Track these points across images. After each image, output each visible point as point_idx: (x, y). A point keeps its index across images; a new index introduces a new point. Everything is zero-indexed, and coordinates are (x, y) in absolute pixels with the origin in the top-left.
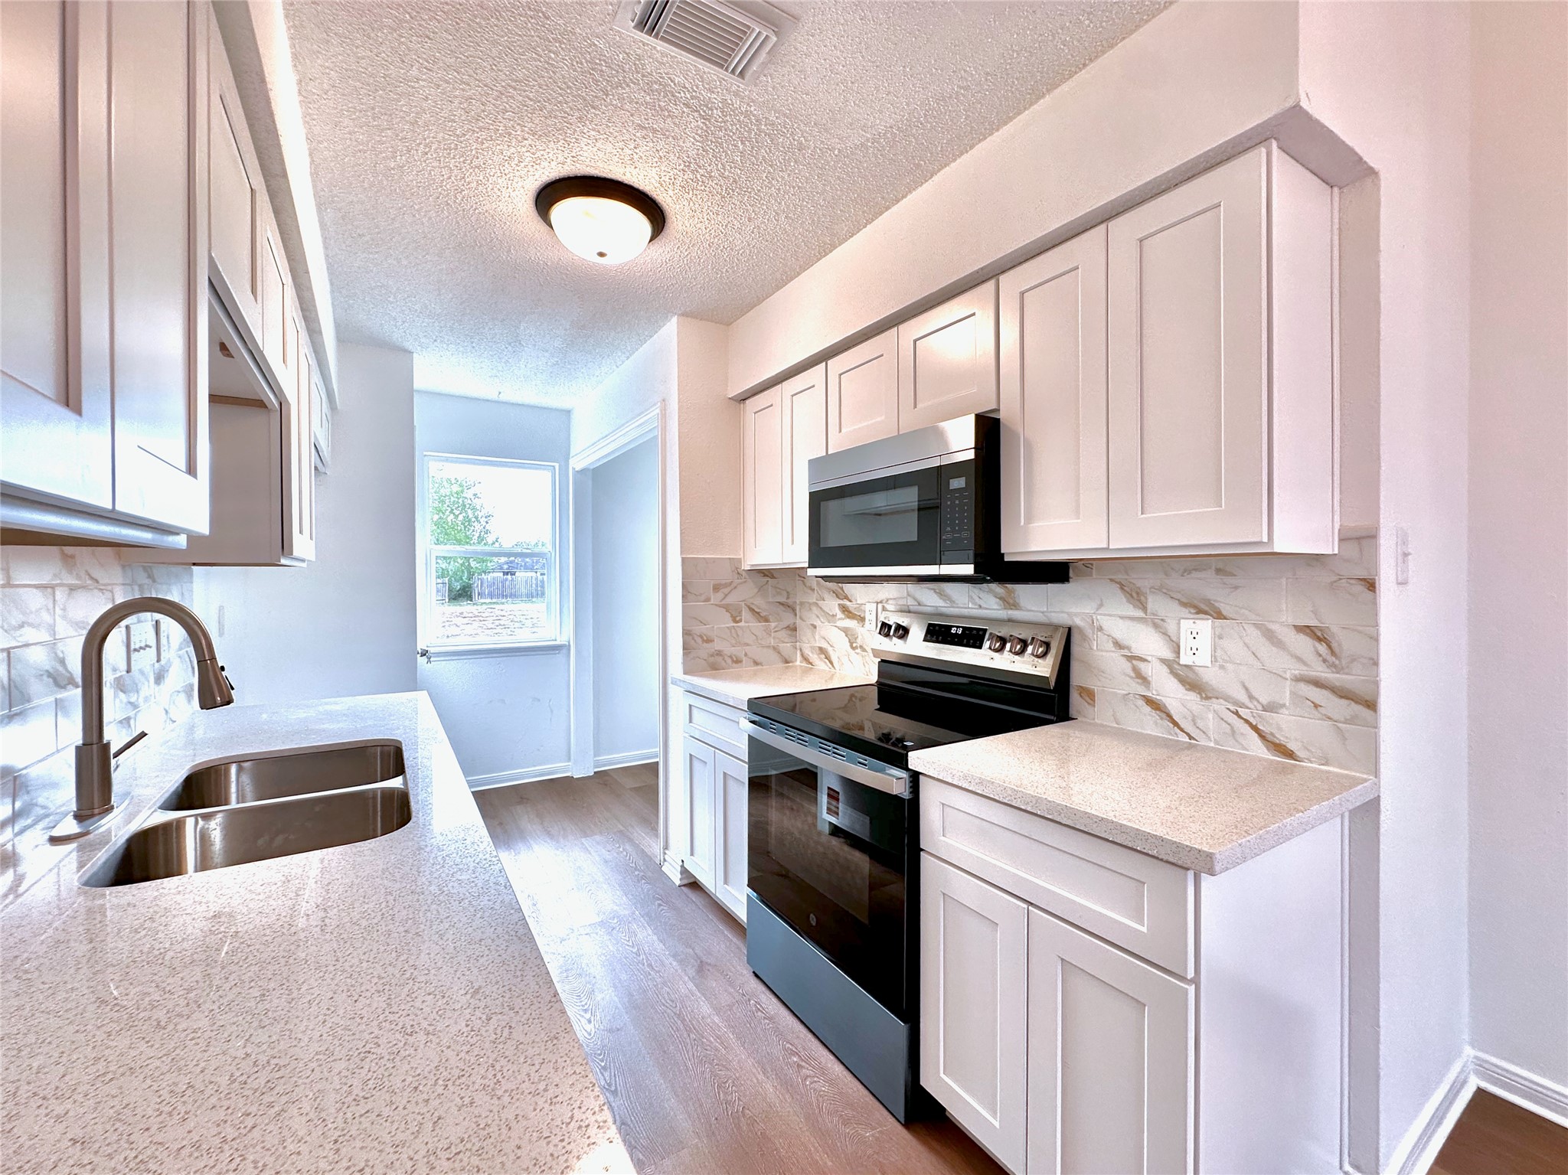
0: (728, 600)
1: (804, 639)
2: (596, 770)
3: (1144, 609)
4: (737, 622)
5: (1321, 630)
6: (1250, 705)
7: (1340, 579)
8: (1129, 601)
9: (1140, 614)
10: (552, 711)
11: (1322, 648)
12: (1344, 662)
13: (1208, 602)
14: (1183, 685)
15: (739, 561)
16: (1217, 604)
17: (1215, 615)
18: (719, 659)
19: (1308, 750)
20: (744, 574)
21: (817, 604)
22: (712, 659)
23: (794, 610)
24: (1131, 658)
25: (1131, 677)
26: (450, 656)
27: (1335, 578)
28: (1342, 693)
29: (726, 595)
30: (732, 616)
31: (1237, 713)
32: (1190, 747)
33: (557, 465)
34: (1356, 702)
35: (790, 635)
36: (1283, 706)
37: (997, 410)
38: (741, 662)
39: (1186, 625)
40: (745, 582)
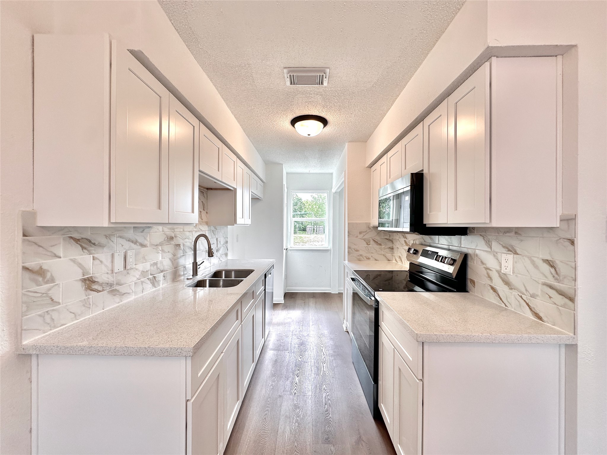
0: (365, 237)
1: (396, 253)
2: (339, 292)
3: (491, 248)
4: (368, 245)
5: (552, 262)
6: (526, 294)
7: (560, 239)
8: (486, 245)
9: (489, 250)
10: (326, 271)
11: (553, 270)
12: (561, 278)
13: (512, 247)
14: (503, 282)
15: (370, 223)
16: (515, 248)
17: (514, 252)
18: (361, 257)
19: (547, 317)
20: (371, 228)
21: (398, 239)
22: (358, 257)
23: (392, 242)
24: (487, 269)
25: (486, 277)
26: (297, 251)
27: (558, 238)
28: (561, 293)
29: (364, 235)
30: (366, 242)
31: (521, 297)
32: (506, 310)
33: (328, 191)
34: (566, 297)
35: (391, 251)
36: (537, 295)
37: (423, 170)
38: (370, 259)
39: (504, 256)
40: (372, 231)
